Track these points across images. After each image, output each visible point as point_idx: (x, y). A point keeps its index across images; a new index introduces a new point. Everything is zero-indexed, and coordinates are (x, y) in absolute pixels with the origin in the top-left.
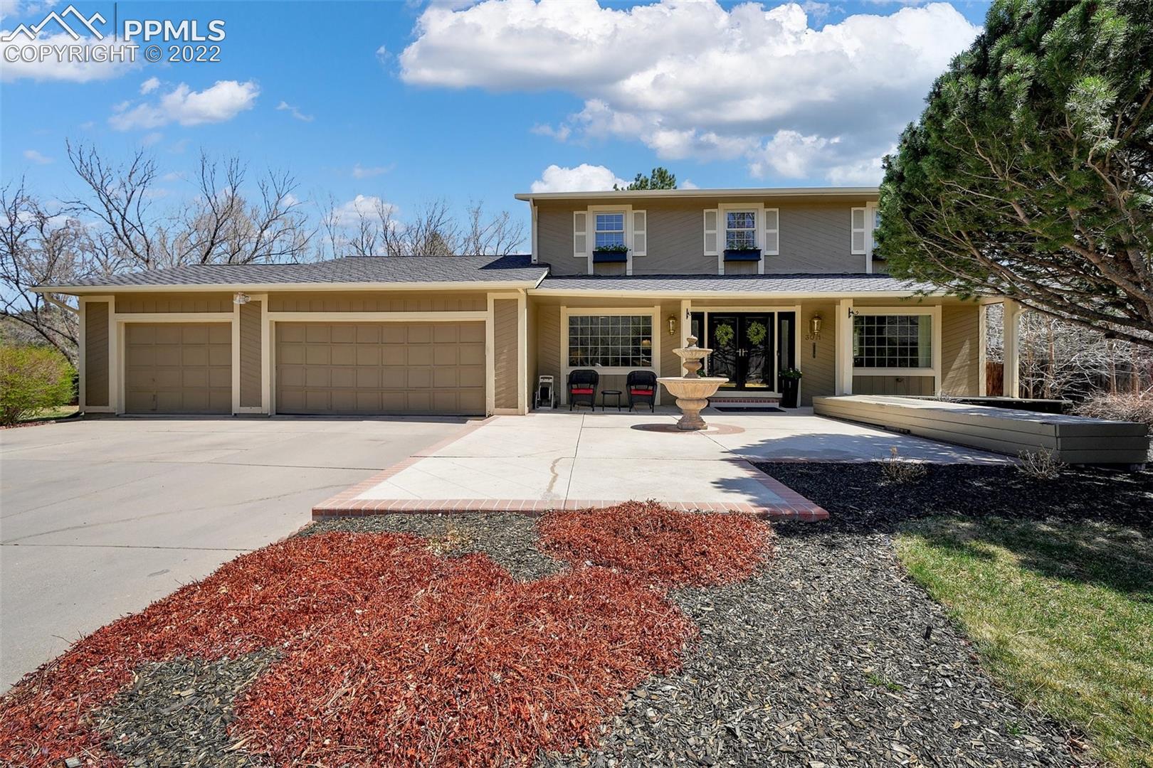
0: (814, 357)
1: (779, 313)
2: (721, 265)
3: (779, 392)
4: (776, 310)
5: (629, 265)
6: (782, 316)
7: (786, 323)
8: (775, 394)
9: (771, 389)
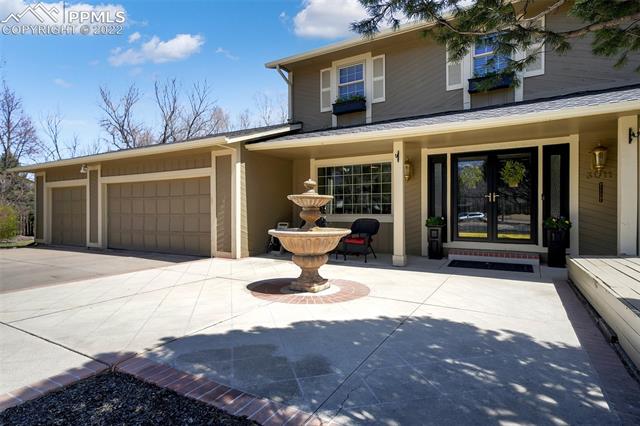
0: (601, 201)
1: (545, 147)
2: (467, 97)
3: (544, 246)
4: (540, 143)
5: (369, 113)
6: (549, 150)
7: (556, 159)
8: (541, 249)
9: (534, 241)
